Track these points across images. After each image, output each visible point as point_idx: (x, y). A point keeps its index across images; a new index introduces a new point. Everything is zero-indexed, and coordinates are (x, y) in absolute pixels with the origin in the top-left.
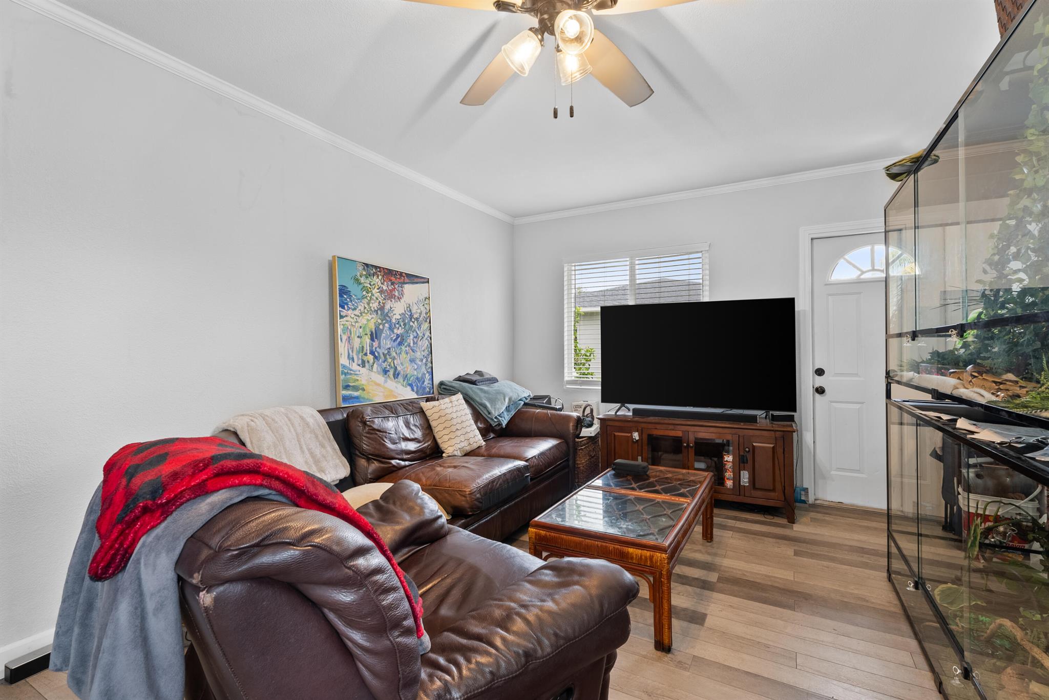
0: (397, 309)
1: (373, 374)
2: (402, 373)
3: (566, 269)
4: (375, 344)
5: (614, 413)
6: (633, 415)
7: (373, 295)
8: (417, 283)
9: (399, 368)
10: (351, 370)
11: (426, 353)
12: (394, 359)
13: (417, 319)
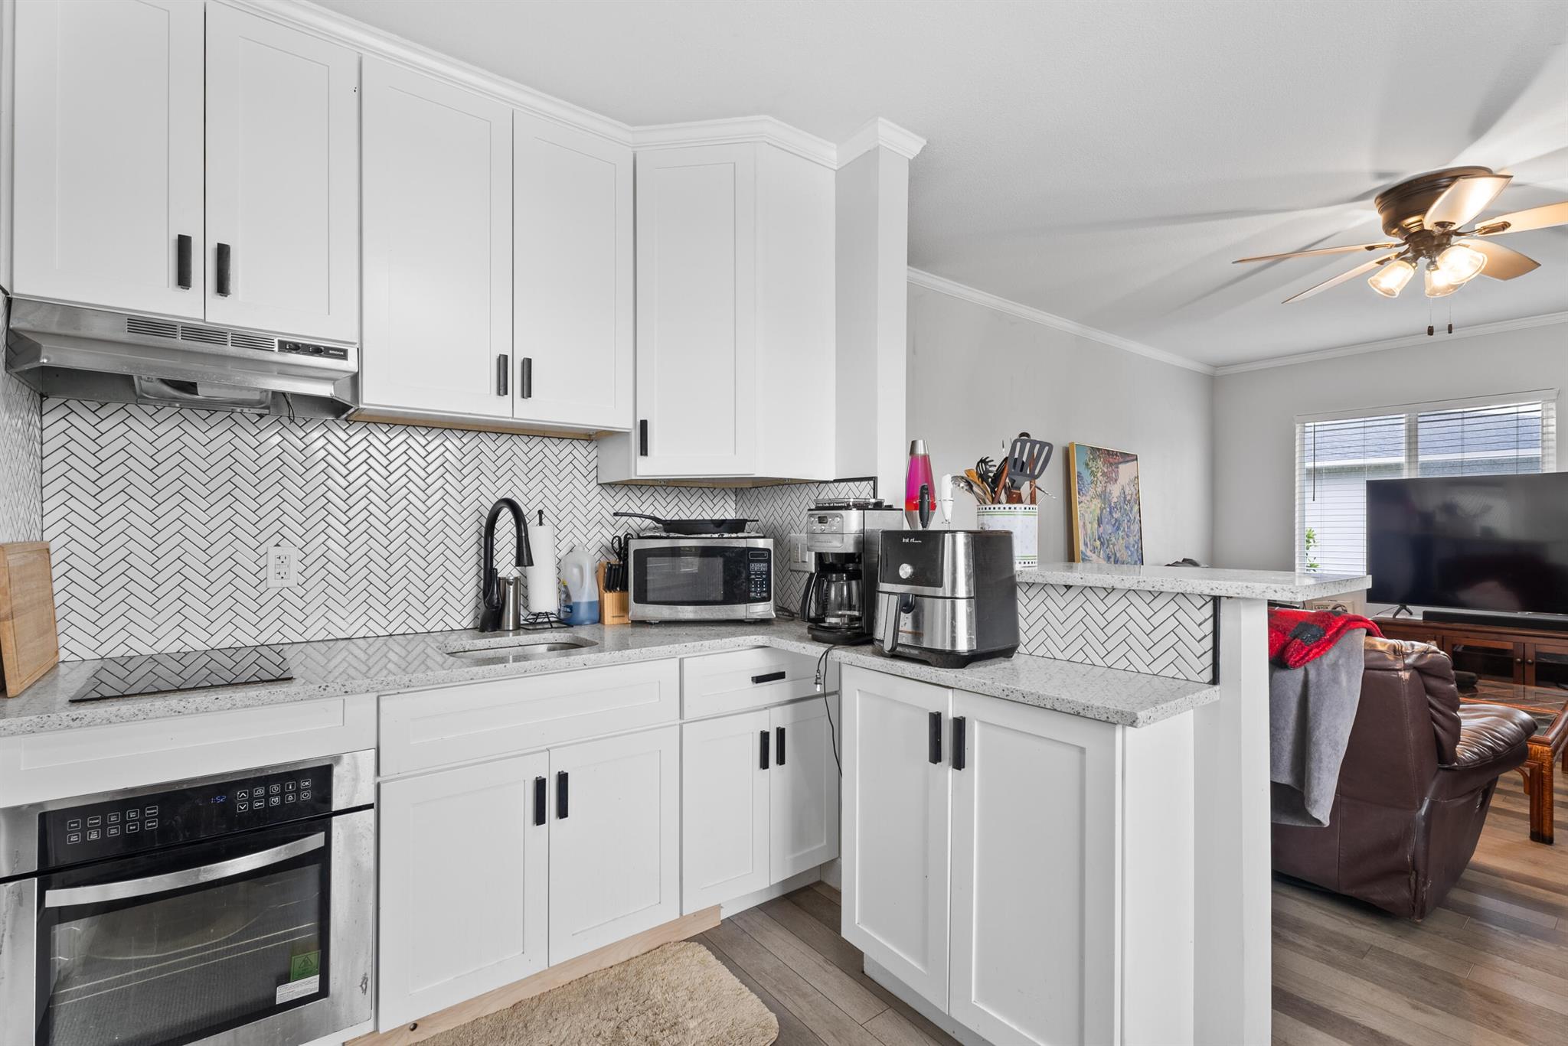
0: (1115, 491)
1: (1100, 560)
2: (1120, 559)
3: (1297, 431)
4: (1101, 529)
5: (1392, 617)
6: (1424, 619)
7: (1097, 479)
8: (1128, 462)
9: (1118, 555)
10: (1086, 556)
11: (1137, 537)
12: (1114, 545)
13: (1129, 501)
